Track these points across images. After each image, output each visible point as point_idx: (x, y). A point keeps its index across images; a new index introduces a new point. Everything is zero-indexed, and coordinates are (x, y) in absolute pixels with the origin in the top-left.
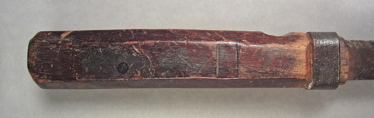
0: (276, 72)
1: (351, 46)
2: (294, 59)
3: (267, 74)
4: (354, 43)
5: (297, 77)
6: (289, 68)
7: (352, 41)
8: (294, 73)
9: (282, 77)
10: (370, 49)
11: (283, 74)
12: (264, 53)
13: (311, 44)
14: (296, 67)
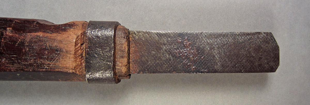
0: (41, 64)
1: (137, 37)
2: (61, 50)
3: (31, 66)
4: (140, 34)
5: (65, 70)
6: (55, 60)
7: (139, 32)
8: (60, 65)
9: (48, 70)
10: (156, 41)
11: (48, 67)
12: (28, 43)
13: (84, 34)
14: (63, 59)
